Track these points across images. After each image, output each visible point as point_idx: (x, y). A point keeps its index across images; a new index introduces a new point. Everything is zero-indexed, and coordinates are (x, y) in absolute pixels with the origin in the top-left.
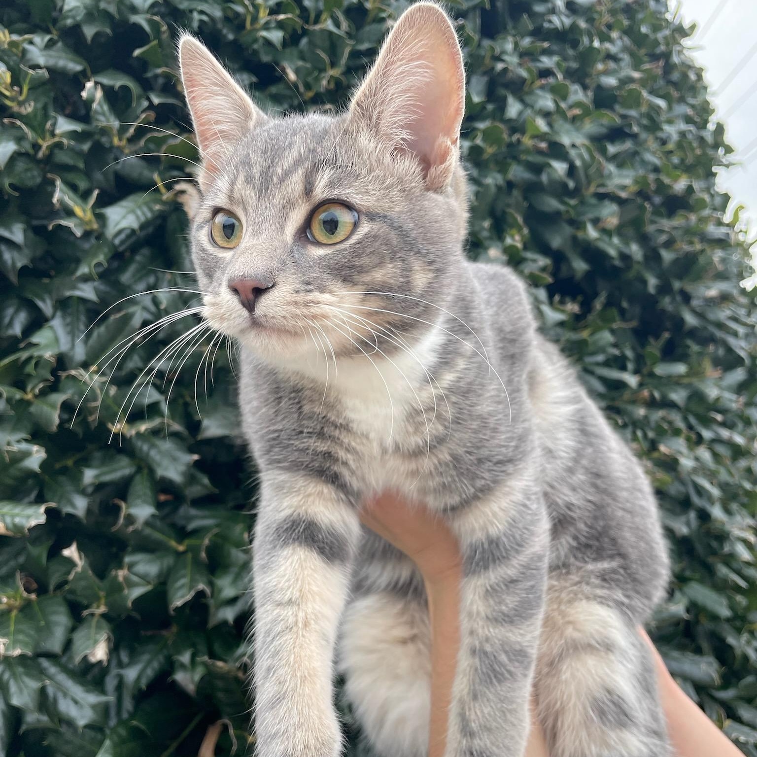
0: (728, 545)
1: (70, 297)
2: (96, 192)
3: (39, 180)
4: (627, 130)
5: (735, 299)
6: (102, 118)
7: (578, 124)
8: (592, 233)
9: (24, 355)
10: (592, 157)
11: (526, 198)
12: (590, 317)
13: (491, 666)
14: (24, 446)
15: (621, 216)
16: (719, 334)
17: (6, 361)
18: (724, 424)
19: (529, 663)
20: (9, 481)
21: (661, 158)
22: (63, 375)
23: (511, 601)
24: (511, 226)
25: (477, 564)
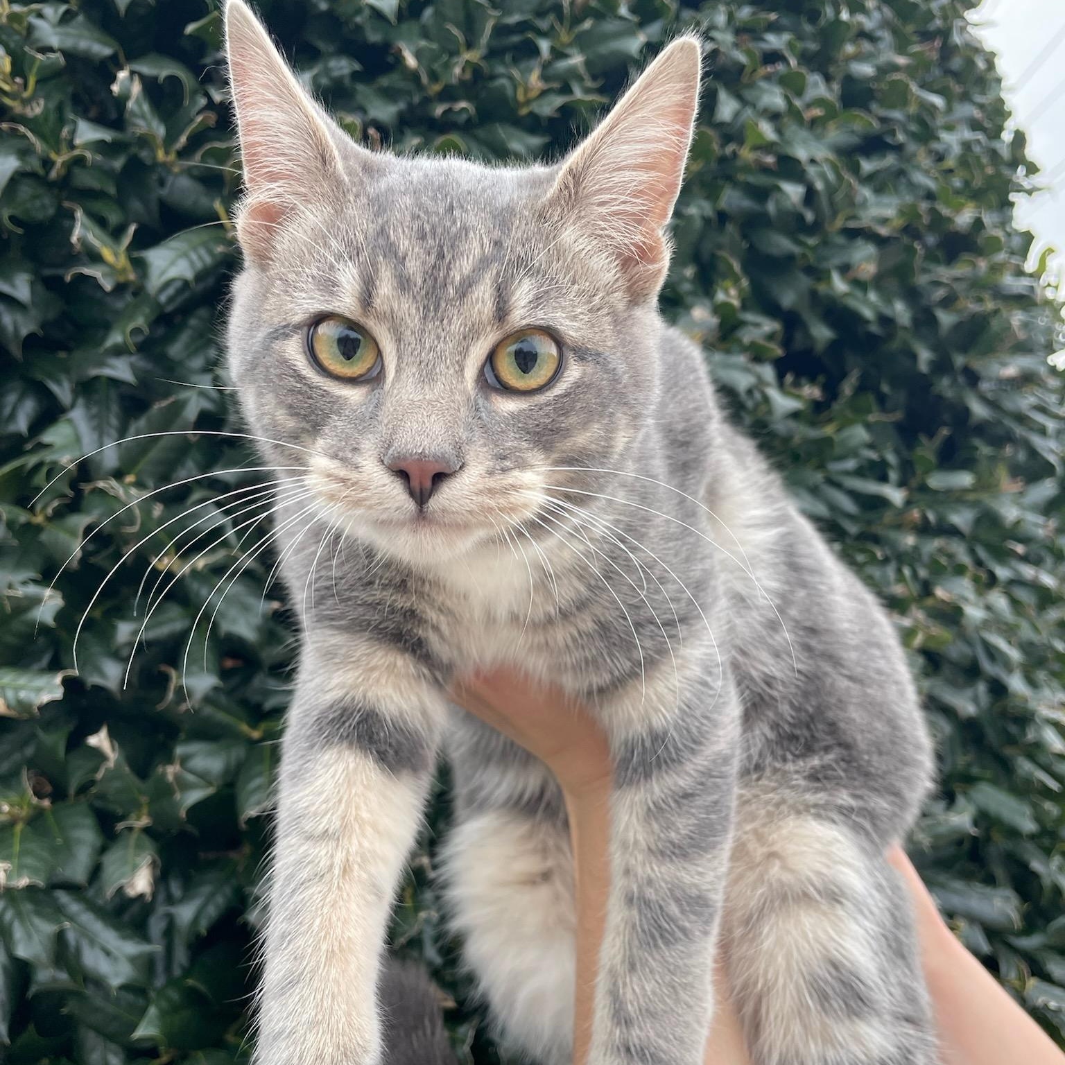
0: (1033, 730)
1: (97, 378)
2: (132, 228)
3: (51, 211)
4: (889, 140)
5: (1043, 381)
6: (141, 122)
7: (819, 130)
8: (840, 285)
9: (32, 461)
10: (839, 177)
11: (745, 236)
12: (836, 407)
13: (656, 921)
14: (32, 590)
15: (881, 261)
16: (1019, 431)
17: (8, 468)
18: (1025, 559)
19: (711, 915)
20: (10, 639)
21: (936, 178)
22: (87, 488)
23: (683, 825)
24: (724, 276)
25: (635, 770)
